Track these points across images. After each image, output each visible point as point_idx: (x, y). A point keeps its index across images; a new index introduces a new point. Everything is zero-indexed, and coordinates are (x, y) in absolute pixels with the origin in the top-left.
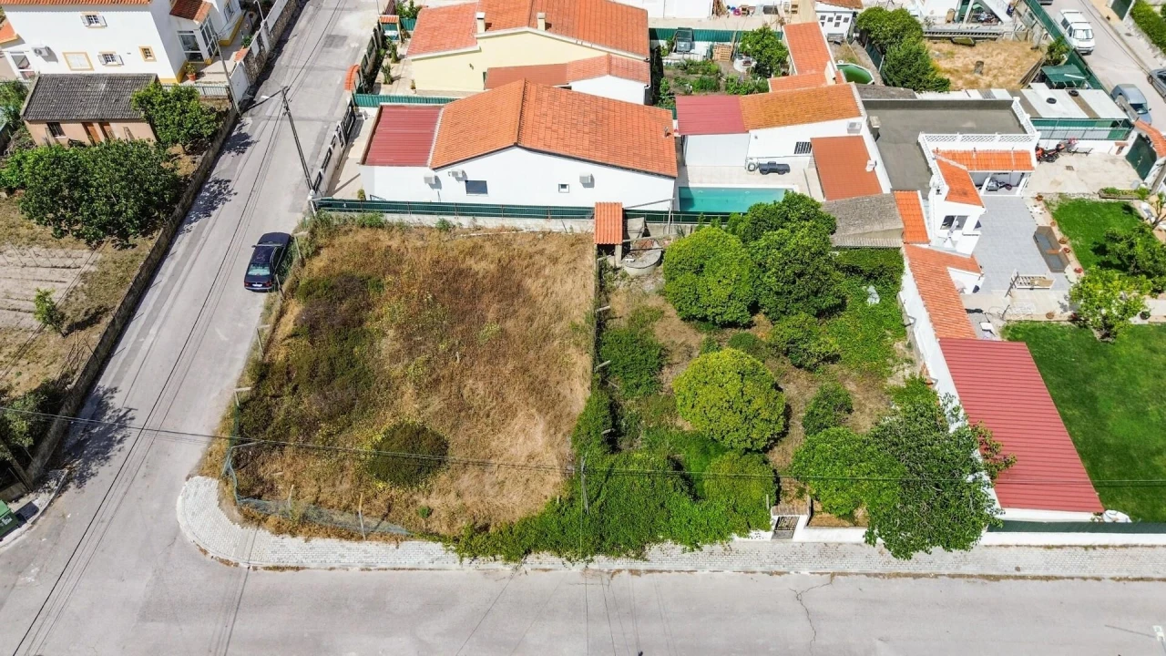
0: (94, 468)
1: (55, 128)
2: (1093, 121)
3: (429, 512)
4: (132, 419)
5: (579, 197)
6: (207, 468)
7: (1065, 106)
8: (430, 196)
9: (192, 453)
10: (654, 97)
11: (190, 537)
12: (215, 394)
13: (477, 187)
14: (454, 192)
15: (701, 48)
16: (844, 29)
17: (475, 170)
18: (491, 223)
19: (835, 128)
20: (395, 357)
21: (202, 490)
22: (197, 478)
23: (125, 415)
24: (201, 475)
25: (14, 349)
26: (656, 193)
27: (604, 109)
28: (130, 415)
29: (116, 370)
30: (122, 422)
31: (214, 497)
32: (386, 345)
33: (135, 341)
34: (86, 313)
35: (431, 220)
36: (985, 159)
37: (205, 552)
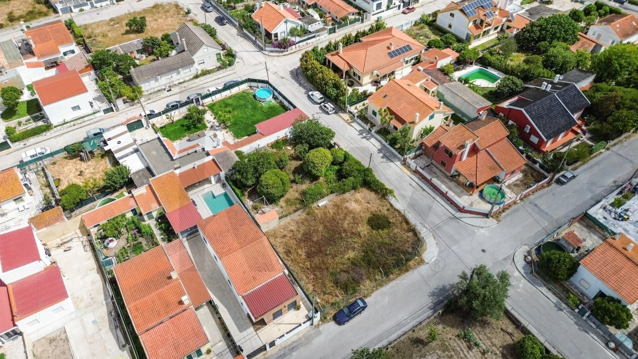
0: (448, 287)
3: (388, 210)
4: (430, 293)
6: (422, 262)
9: (423, 269)
11: (437, 249)
12: (404, 281)
20: (354, 249)
21: (427, 256)
22: (426, 261)
23: (431, 296)
24: (424, 261)
25: (447, 353)
28: (430, 295)
29: (423, 316)
30: (433, 294)
31: (426, 252)
32: (351, 254)
33: (411, 322)
34: (418, 346)
37: (437, 243)
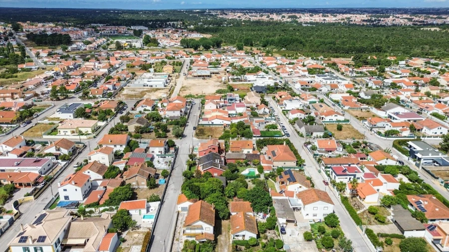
1: (172, 120)
2: (272, 119)
5: (222, 123)
7: (270, 118)
8: (208, 123)
10: (229, 117)
13: (212, 123)
14: (211, 123)
15: (234, 116)
16: (250, 114)
17: (213, 121)
18: (214, 126)
19: (246, 119)
26: (229, 123)
27: (224, 117)
35: (208, 126)
36: (260, 121)
